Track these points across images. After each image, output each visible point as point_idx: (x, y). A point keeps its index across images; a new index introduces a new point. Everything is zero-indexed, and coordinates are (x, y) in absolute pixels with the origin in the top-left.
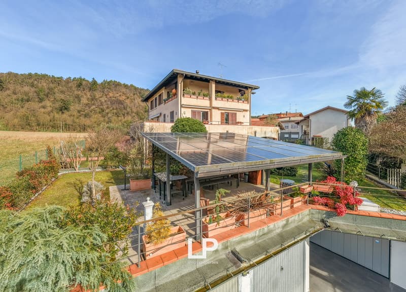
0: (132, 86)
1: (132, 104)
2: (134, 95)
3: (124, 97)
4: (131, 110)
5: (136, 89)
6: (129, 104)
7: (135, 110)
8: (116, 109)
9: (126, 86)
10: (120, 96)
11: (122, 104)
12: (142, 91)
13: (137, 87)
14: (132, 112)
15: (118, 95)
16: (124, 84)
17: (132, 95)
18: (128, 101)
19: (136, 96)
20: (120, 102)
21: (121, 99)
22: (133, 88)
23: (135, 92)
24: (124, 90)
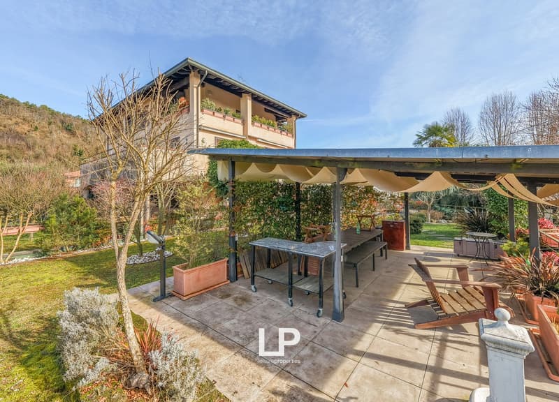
0: (44, 107)
1: (47, 141)
2: (50, 124)
3: (26, 127)
4: (45, 151)
5: (53, 113)
6: (38, 141)
7: (53, 152)
8: (9, 147)
9: (30, 107)
10: (17, 123)
11: (22, 139)
12: (67, 119)
13: (56, 110)
14: (48, 155)
15: (10, 122)
16: (26, 104)
17: (44, 123)
18: (36, 136)
19: (53, 126)
20: (18, 136)
21: (18, 129)
22: (47, 112)
23: (52, 120)
24: (27, 114)
